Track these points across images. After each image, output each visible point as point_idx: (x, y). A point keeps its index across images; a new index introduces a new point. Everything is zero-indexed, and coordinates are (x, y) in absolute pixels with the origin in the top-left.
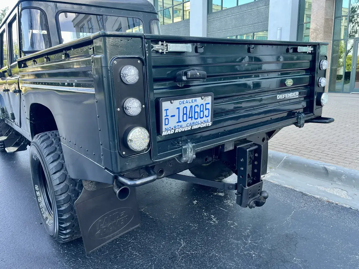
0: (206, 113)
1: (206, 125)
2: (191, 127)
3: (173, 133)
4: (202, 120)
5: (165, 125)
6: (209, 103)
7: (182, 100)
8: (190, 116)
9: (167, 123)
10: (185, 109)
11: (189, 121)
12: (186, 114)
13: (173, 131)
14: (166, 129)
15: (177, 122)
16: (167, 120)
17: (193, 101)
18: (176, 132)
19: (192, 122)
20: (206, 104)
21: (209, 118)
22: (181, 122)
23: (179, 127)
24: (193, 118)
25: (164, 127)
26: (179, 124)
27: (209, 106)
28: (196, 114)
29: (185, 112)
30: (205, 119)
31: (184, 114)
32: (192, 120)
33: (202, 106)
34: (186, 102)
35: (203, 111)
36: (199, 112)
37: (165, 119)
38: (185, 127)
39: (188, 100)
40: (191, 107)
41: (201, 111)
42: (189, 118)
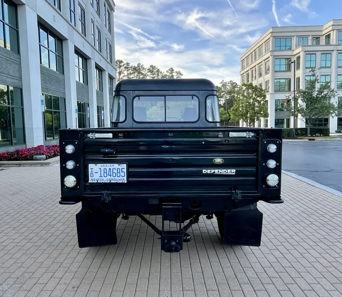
0: (122, 174)
1: (122, 182)
2: (109, 181)
3: (96, 182)
4: (119, 178)
5: (91, 177)
6: (124, 168)
7: (103, 164)
8: (110, 174)
9: (92, 176)
10: (105, 170)
11: (109, 177)
12: (106, 173)
13: (97, 181)
14: (91, 179)
15: (100, 177)
16: (92, 174)
17: (112, 166)
18: (98, 182)
19: (111, 178)
20: (122, 169)
21: (125, 178)
22: (102, 177)
23: (101, 179)
24: (112, 176)
25: (90, 178)
26: (101, 178)
27: (125, 170)
28: (114, 174)
29: (105, 172)
30: (121, 177)
31: (104, 173)
32: (111, 177)
33: (118, 170)
34: (106, 166)
35: (119, 173)
36: (116, 173)
37: (91, 174)
38: (106, 180)
39: (107, 164)
40: (110, 169)
41: (118, 172)
42: (109, 175)
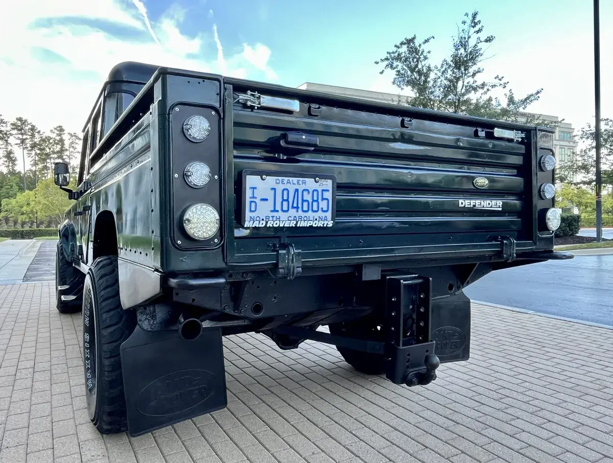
0: (323, 205)
1: (323, 225)
2: (295, 222)
3: (264, 225)
4: (316, 215)
5: (251, 211)
6: (328, 190)
7: (280, 178)
8: (295, 205)
9: (253, 209)
10: (285, 192)
11: (292, 212)
12: (287, 200)
13: (264, 223)
14: (251, 217)
15: (272, 211)
16: (253, 204)
17: (301, 183)
18: (268, 226)
19: (297, 215)
20: (323, 190)
21: (329, 214)
22: (278, 211)
23: (275, 219)
24: (300, 210)
25: (248, 215)
26: (275, 214)
27: (329, 195)
28: (305, 204)
29: (285, 198)
30: (320, 214)
31: (283, 200)
32: (297, 211)
33: (315, 193)
34: (288, 183)
35: (317, 201)
36: (310, 201)
37: (251, 202)
38: (285, 220)
39: (291, 179)
40: (297, 190)
41: (313, 201)
42: (293, 207)
